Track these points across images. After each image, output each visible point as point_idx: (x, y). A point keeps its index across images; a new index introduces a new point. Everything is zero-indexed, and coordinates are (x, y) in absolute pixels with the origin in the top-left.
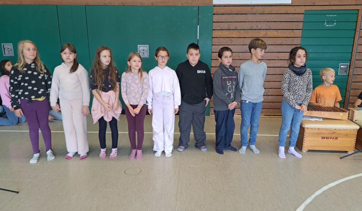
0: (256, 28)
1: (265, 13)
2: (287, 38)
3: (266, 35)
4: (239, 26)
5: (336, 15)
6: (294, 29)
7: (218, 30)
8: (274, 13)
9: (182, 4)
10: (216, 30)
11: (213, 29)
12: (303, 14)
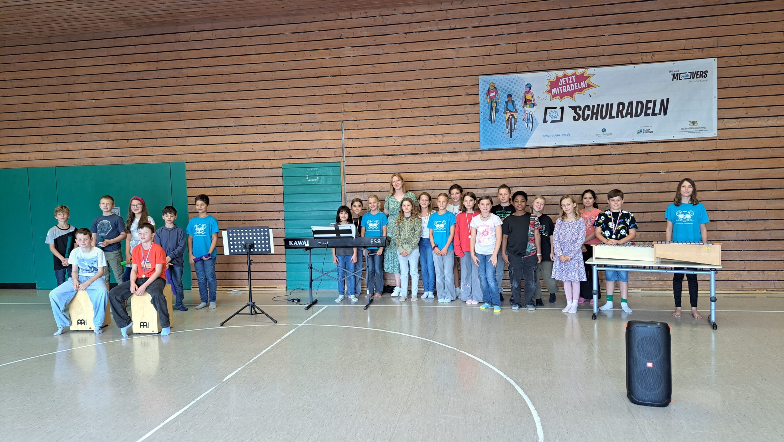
0: (233, 185)
1: (240, 168)
2: (268, 195)
3: (244, 192)
4: (215, 183)
5: (317, 169)
6: (274, 184)
7: (193, 188)
8: (249, 168)
9: (152, 161)
10: (191, 188)
11: (187, 187)
12: (281, 168)
